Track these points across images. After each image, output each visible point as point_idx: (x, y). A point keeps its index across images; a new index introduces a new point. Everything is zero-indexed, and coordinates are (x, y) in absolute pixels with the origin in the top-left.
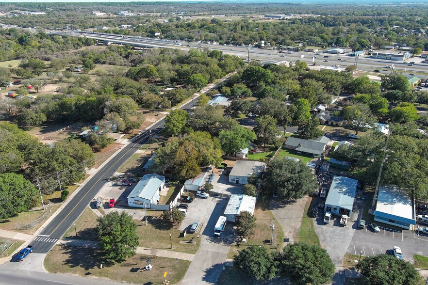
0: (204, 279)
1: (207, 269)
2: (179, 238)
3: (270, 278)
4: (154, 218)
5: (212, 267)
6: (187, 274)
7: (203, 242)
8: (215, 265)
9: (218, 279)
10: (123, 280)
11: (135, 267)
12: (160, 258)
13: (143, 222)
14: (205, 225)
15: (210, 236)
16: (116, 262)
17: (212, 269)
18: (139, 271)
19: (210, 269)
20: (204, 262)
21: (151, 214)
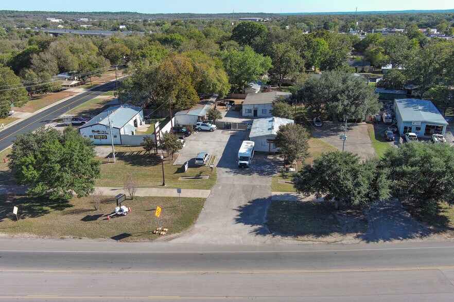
0: (238, 221)
1: (240, 207)
2: (177, 174)
3: (381, 198)
4: (128, 154)
5: (249, 204)
6: (201, 216)
7: (220, 175)
8: (254, 201)
9: (267, 218)
10: (64, 234)
11: (92, 214)
12: (144, 198)
13: (109, 159)
14: (219, 157)
15: (231, 168)
16: (52, 210)
17: (249, 206)
18: (100, 219)
19: (246, 205)
20: (230, 198)
21: (122, 149)
